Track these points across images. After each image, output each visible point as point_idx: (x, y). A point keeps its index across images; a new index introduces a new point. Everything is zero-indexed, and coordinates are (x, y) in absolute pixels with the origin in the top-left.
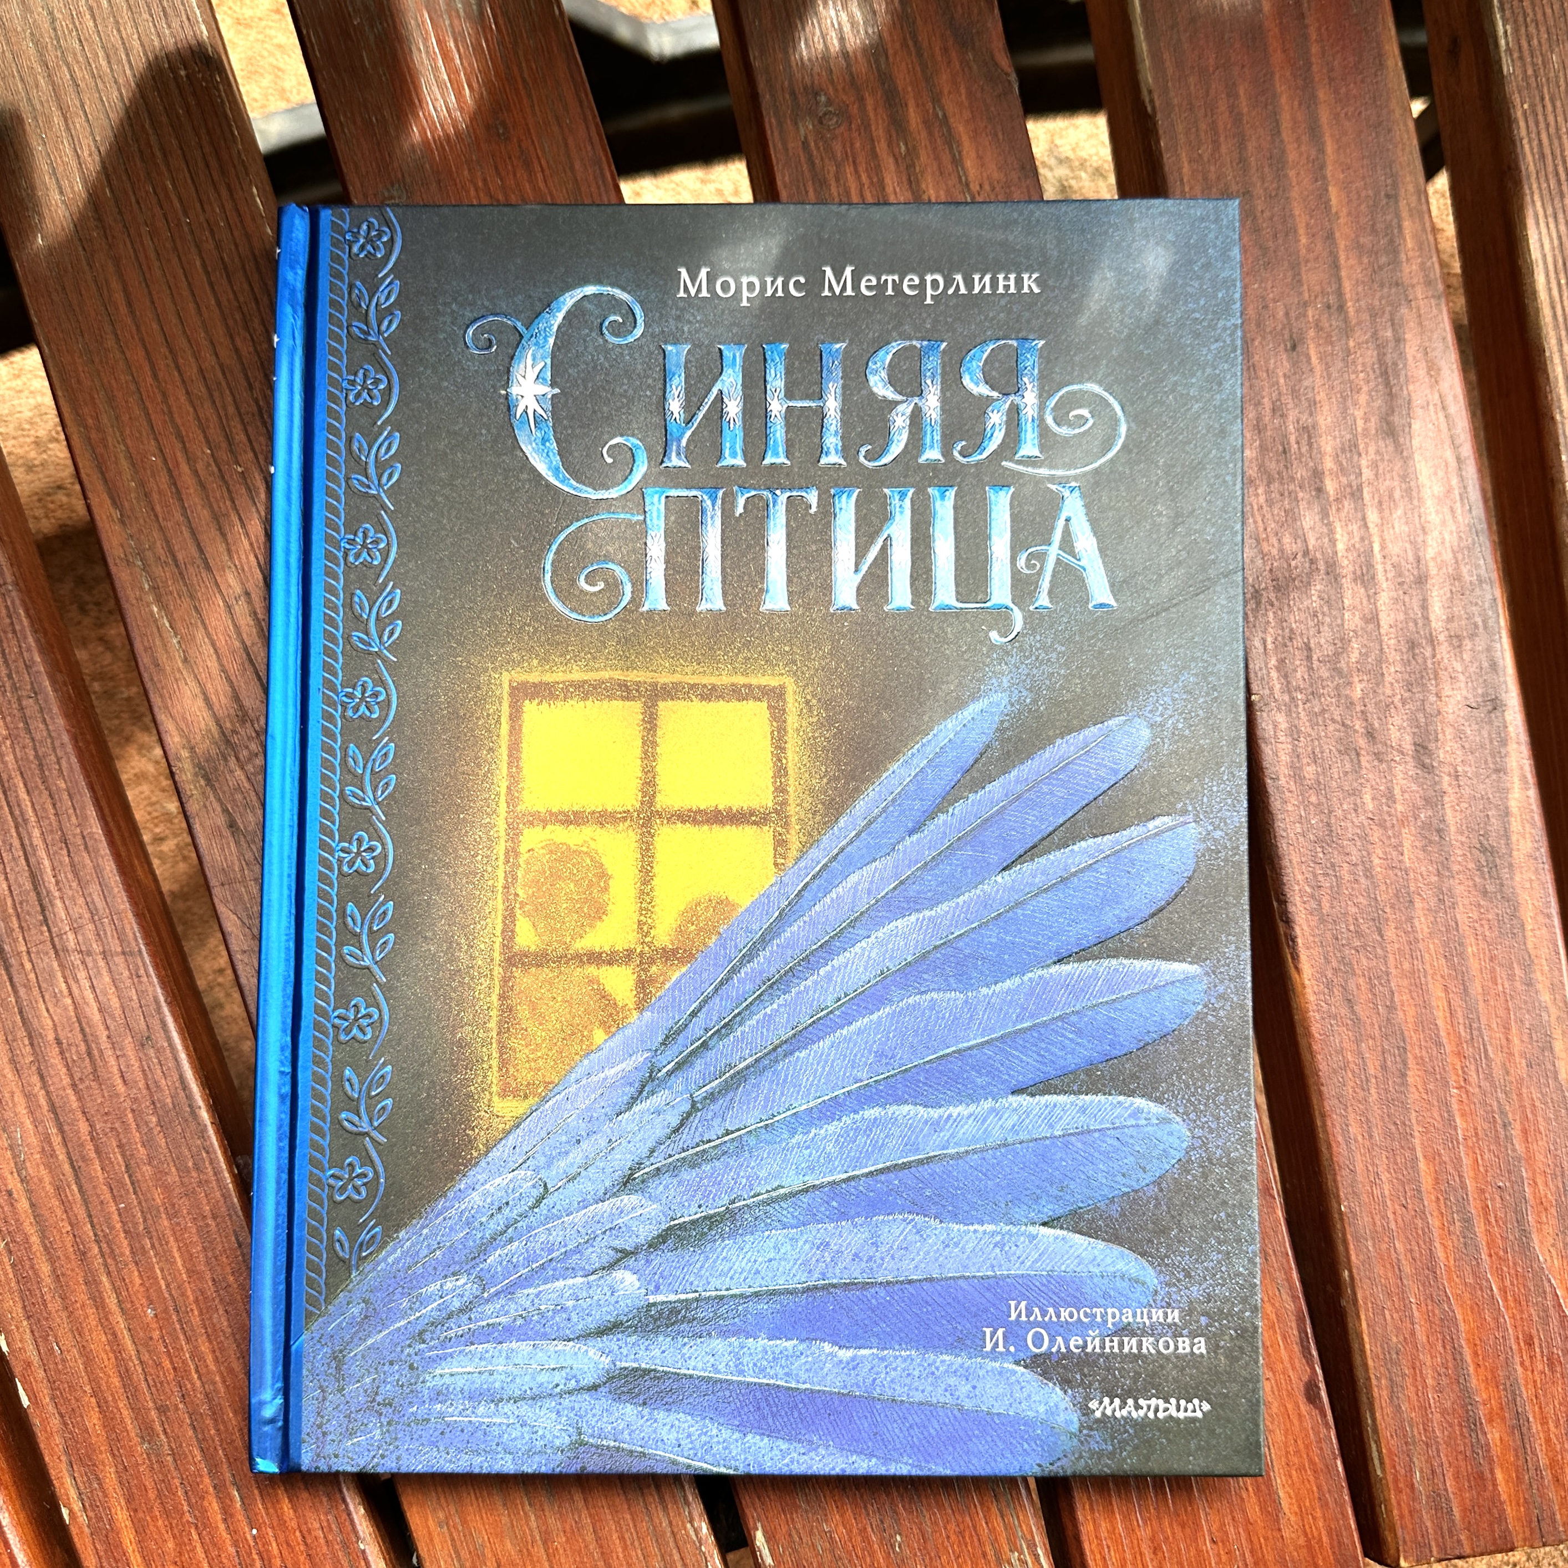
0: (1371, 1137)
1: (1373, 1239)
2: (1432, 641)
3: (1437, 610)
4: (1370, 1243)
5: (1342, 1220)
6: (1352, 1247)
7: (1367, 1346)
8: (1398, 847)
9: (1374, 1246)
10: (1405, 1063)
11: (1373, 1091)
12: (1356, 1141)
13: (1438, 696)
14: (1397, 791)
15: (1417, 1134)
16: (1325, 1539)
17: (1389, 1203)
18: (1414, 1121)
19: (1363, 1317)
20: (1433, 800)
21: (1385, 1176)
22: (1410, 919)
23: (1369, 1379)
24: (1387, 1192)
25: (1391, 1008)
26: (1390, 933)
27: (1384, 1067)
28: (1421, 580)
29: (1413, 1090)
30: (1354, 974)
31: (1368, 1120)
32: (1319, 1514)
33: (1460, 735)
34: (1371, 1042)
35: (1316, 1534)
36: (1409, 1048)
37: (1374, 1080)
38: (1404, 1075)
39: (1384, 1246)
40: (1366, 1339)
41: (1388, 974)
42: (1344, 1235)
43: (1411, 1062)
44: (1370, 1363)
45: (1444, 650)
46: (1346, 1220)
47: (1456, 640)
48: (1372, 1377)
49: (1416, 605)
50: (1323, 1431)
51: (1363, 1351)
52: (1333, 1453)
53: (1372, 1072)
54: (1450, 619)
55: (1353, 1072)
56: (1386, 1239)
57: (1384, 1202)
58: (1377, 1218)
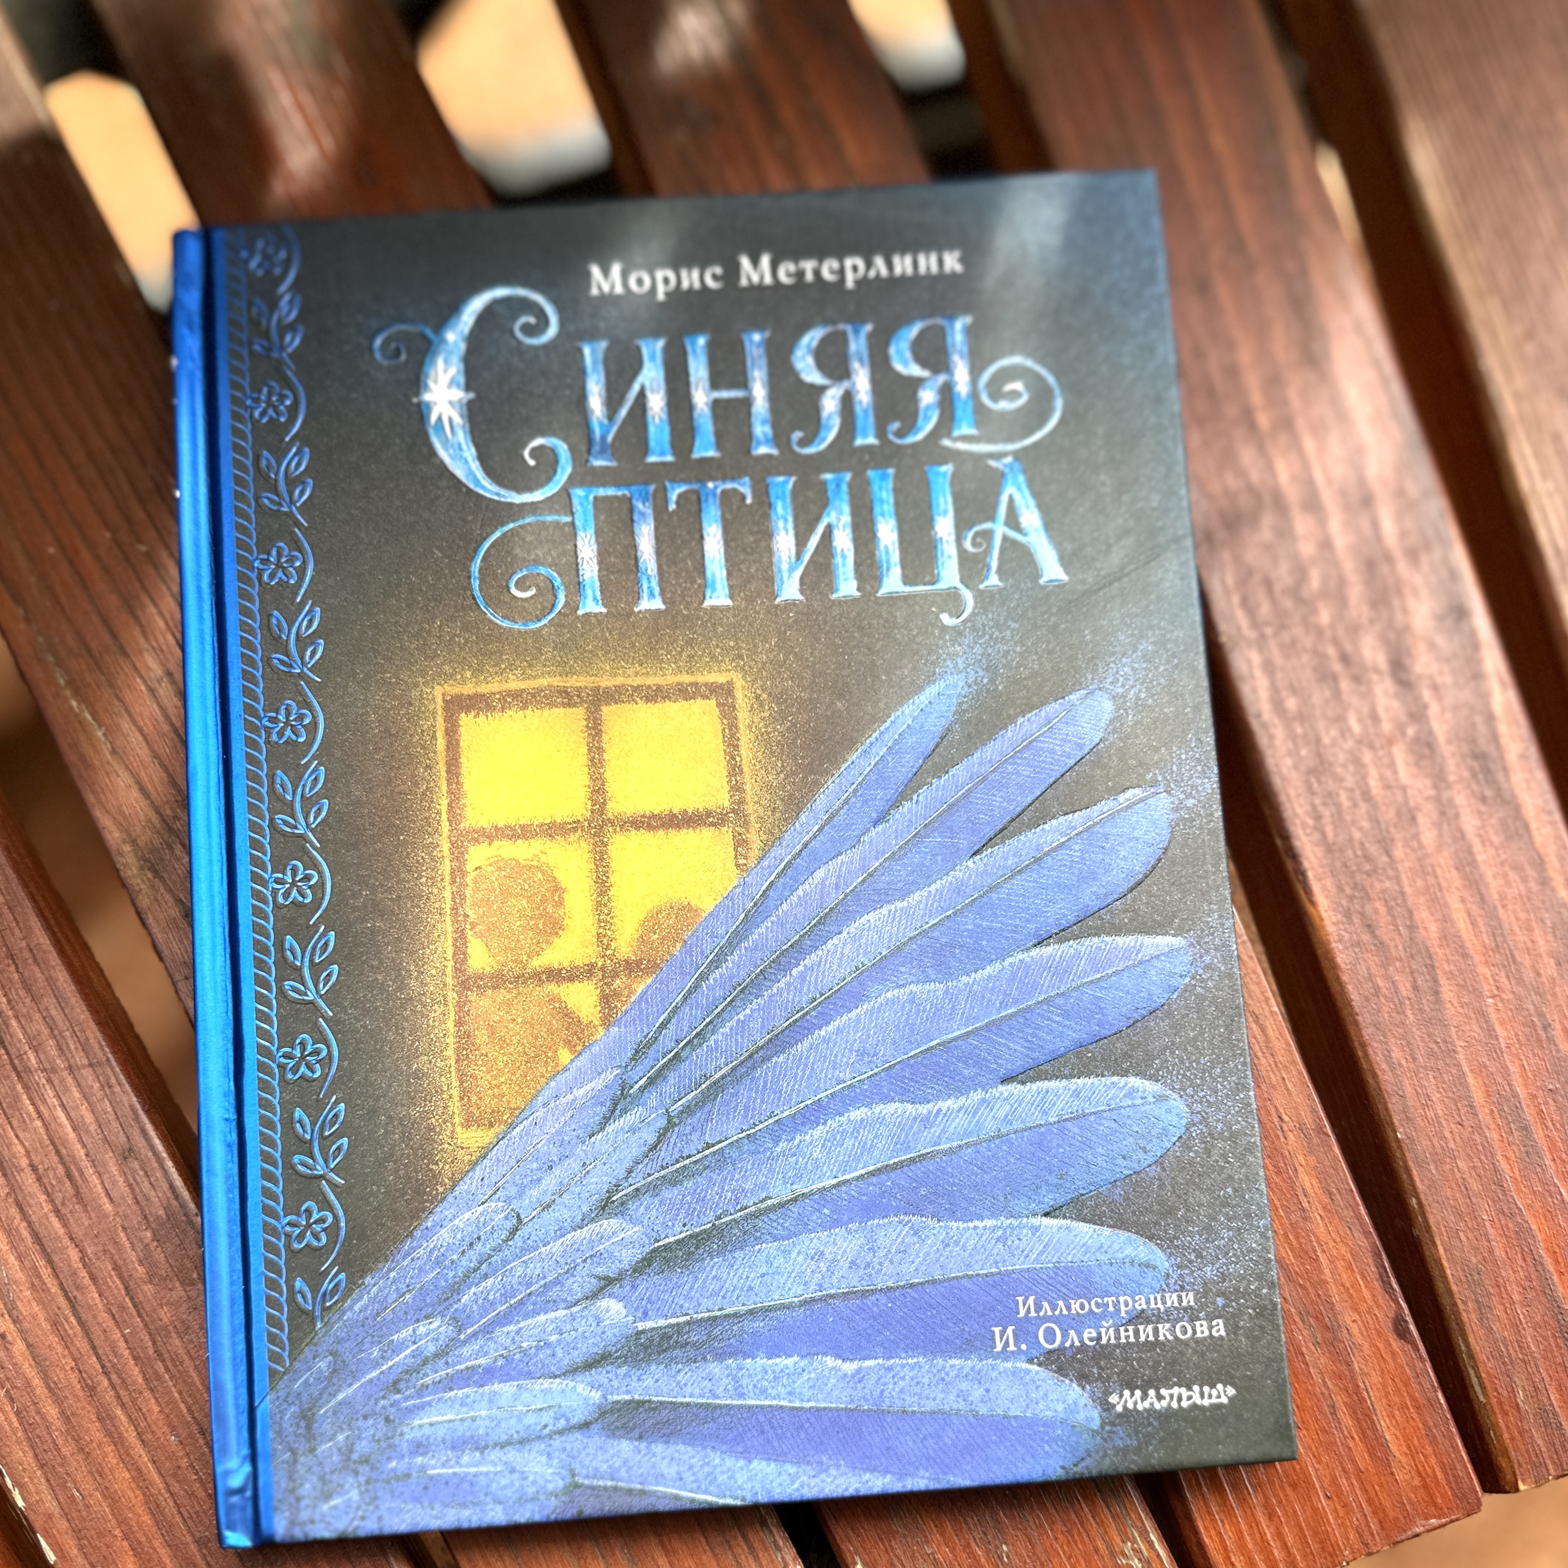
0: (1414, 1059)
1: (1435, 1162)
2: (1388, 558)
3: (1389, 528)
4: (1432, 1167)
5: (1400, 1147)
6: (1415, 1172)
7: (1448, 1272)
8: (1392, 765)
9: (1437, 1169)
10: (1435, 981)
11: (1409, 1013)
12: (1400, 1065)
13: (1405, 611)
14: (1381, 712)
15: (1460, 1049)
16: (1440, 1475)
17: (1444, 1122)
18: (1455, 1037)
19: (1438, 1243)
20: (1418, 715)
21: (1436, 1097)
22: (1416, 836)
23: (1455, 1304)
24: (1440, 1112)
25: (1412, 928)
26: (1398, 852)
27: (1415, 988)
28: (1367, 501)
29: (1449, 1005)
30: (1369, 899)
31: (1409, 1044)
32: (1429, 1450)
33: (1432, 646)
34: (1398, 964)
35: (1429, 1471)
36: (1437, 964)
37: (1407, 1002)
38: (1436, 993)
39: (1448, 1167)
40: (1445, 1264)
41: (1403, 894)
42: (1405, 1162)
43: (1443, 981)
44: (1454, 1288)
45: (1403, 567)
46: (1405, 1147)
47: (1413, 555)
48: (1459, 1302)
49: (1365, 525)
50: (1419, 1365)
51: (1444, 1277)
52: (1433, 1386)
53: (1405, 994)
55: (1385, 996)
56: (1448, 1160)
57: (1439, 1123)
58: (1435, 1141)
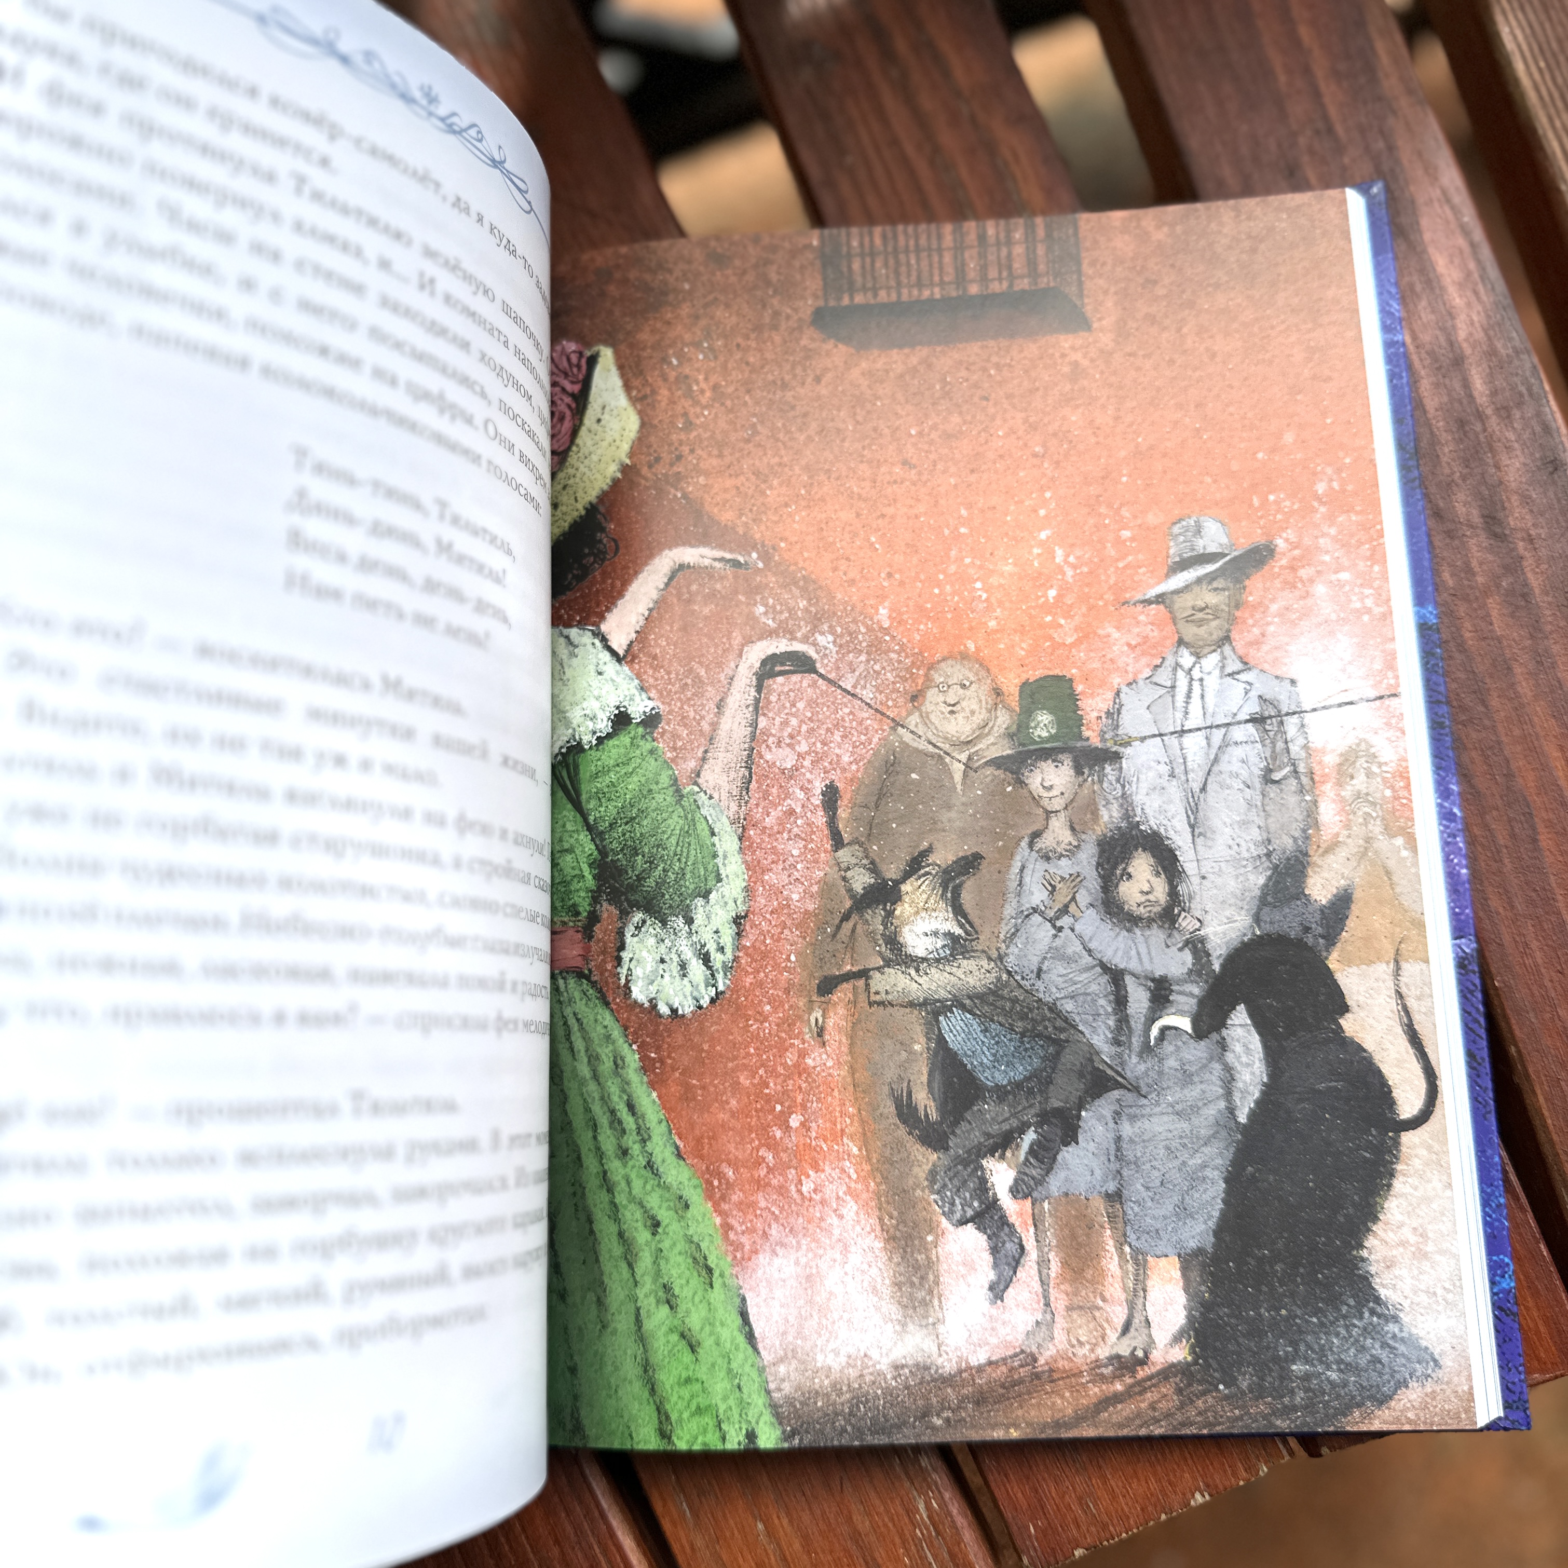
0: (1513, 907)
1: (1534, 1010)
2: (1480, 416)
3: (1479, 385)
4: (1532, 1015)
5: (1498, 996)
6: (1513, 1021)
7: (1549, 1121)
8: (1487, 618)
9: (1537, 1018)
10: (1533, 828)
11: (1506, 861)
12: (1498, 913)
13: (1497, 467)
14: (1474, 563)
15: (1560, 898)
17: (1543, 970)
18: (1554, 885)
19: (1539, 1092)
20: (1513, 566)
21: (1535, 945)
22: (1512, 685)
23: (1557, 1154)
24: (1540, 961)
25: (1509, 776)
26: (1495, 702)
27: (1513, 836)
28: (1458, 362)
29: (1548, 853)
31: (1506, 891)
33: (1526, 500)
34: (1495, 813)
36: (1534, 813)
37: (1505, 850)
38: (1535, 841)
39: (1548, 1016)
40: (1546, 1113)
41: (1499, 743)
42: (1503, 1009)
43: (1541, 827)
44: (1555, 1138)
45: (1494, 423)
46: (1503, 996)
47: (1505, 413)
49: (1457, 385)
53: (1502, 842)
54: (1494, 393)
55: (1482, 845)
56: (1548, 1009)
57: (1539, 971)
